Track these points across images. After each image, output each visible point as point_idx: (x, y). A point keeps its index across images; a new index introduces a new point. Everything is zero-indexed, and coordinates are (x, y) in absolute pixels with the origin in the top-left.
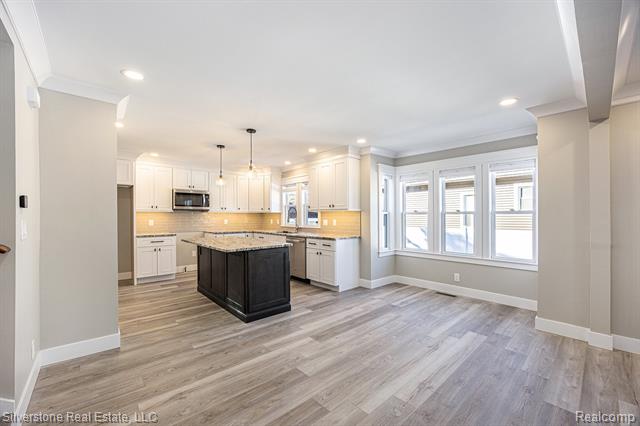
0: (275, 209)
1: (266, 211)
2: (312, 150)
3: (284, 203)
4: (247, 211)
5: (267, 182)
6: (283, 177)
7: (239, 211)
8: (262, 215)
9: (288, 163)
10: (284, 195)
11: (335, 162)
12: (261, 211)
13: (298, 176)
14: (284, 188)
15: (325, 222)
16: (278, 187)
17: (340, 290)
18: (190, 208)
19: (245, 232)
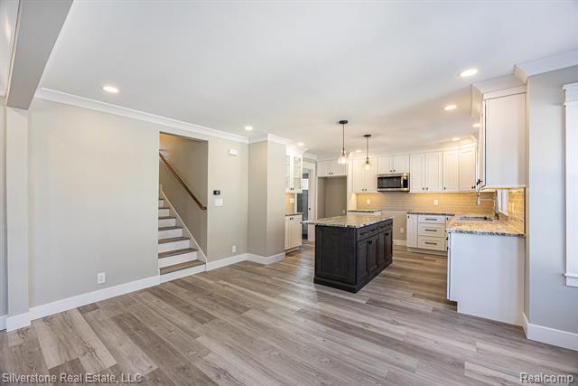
4: (456, 190)
18: (389, 189)
19: (443, 214)
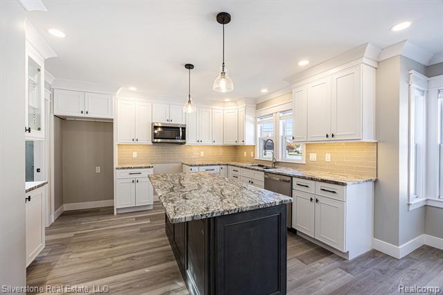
0: (249, 141)
1: (240, 143)
2: (304, 63)
3: (259, 136)
4: (221, 144)
5: (242, 114)
6: (257, 109)
7: (214, 144)
8: (236, 148)
9: (264, 91)
10: (259, 126)
11: (337, 76)
12: (234, 144)
13: (277, 104)
14: (259, 120)
15: (313, 157)
16: (252, 119)
17: (351, 258)
18: (168, 141)
19: (219, 165)
